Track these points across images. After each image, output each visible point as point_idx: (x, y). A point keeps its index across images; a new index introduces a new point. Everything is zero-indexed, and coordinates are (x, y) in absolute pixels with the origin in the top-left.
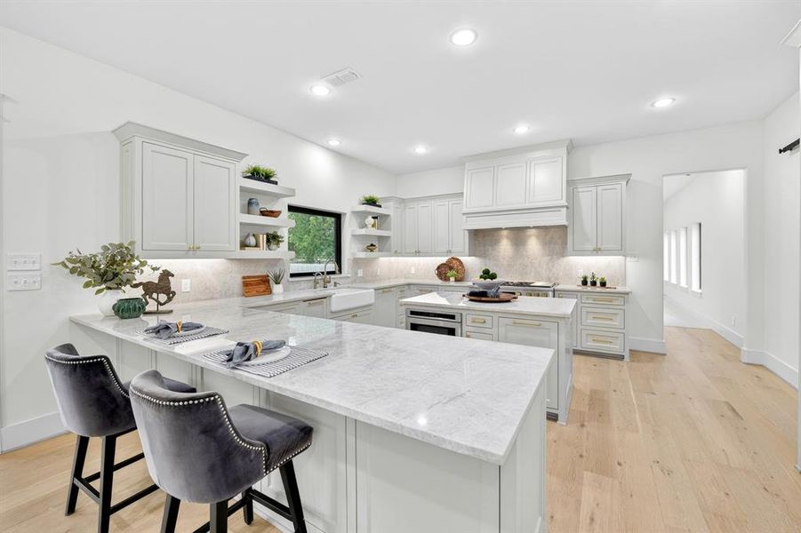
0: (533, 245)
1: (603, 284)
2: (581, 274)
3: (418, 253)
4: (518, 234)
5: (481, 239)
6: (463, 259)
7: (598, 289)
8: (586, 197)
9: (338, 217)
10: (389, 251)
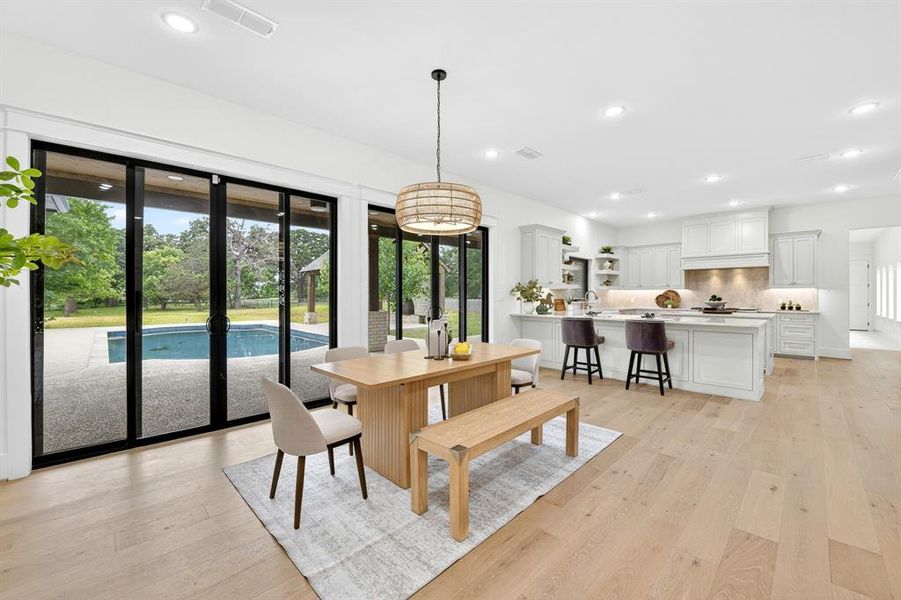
0: (739, 280)
1: (798, 308)
2: (780, 302)
3: (640, 287)
4: (727, 273)
5: (695, 277)
6: (679, 291)
7: (794, 311)
8: (784, 247)
9: (585, 263)
10: (618, 285)
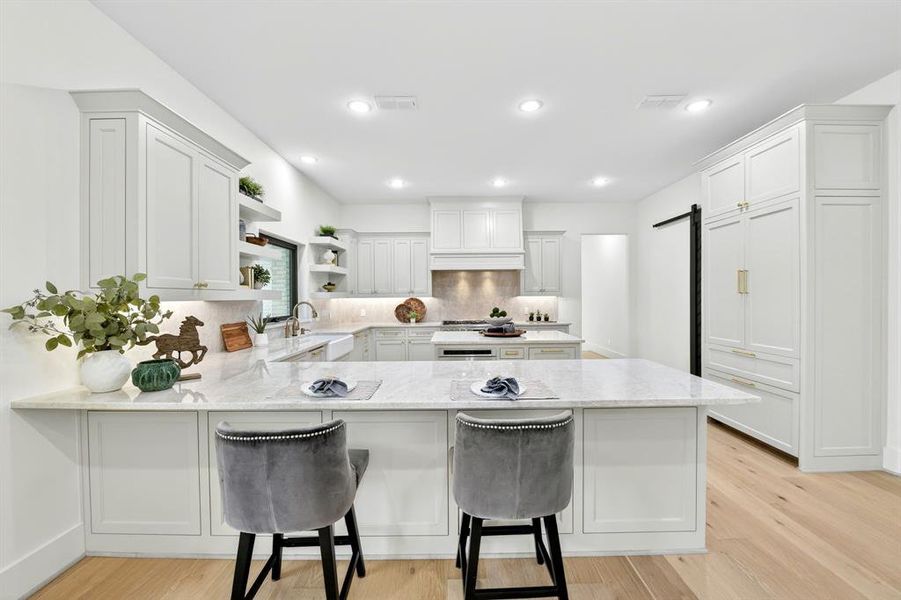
0: (488, 286)
1: (547, 319)
3: (374, 294)
4: (475, 275)
6: (423, 299)
7: (542, 322)
9: (293, 249)
